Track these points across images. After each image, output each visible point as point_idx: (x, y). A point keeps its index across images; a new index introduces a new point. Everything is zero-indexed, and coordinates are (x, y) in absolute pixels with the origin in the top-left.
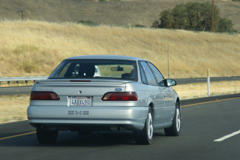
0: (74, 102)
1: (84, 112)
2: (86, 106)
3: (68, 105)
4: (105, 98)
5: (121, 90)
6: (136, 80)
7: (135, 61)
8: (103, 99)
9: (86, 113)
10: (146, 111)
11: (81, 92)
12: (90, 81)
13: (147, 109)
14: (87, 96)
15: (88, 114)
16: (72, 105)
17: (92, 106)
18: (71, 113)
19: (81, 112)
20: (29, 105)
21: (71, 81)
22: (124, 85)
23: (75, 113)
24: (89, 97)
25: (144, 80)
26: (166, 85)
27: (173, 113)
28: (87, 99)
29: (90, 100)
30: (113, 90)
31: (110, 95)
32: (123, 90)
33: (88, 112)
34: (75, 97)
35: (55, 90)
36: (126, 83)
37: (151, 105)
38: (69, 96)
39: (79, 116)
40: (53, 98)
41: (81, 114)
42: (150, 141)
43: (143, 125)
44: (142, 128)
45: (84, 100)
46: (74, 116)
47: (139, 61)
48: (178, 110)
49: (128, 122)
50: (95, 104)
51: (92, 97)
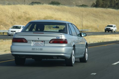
0: (35, 44)
1: (40, 49)
2: (41, 46)
3: (32, 45)
4: (51, 42)
5: (59, 38)
6: (66, 33)
7: (66, 24)
8: (50, 43)
9: (41, 49)
10: (72, 49)
11: (38, 39)
12: (43, 33)
13: (72, 48)
14: (41, 41)
15: (42, 50)
16: (34, 45)
17: (44, 46)
18: (33, 49)
19: (38, 49)
20: (11, 45)
21: (33, 33)
22: (61, 36)
23: (35, 49)
24: (42, 41)
25: (71, 33)
26: (81, 36)
27: (84, 50)
28: (42, 43)
29: (43, 43)
30: (55, 38)
31: (53, 40)
32: (60, 38)
33: (42, 49)
34: (35, 41)
35: (25, 37)
36: (62, 34)
37: (74, 46)
38: (32, 41)
39: (37, 51)
40: (24, 41)
41: (38, 50)
42: (73, 64)
43: (70, 56)
44: (70, 58)
45: (40, 43)
46: (35, 51)
47: (68, 23)
48: (86, 49)
49: (63, 55)
50: (46, 45)
51: (44, 41)
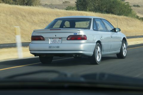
0: (52, 41)
1: (57, 46)
2: (58, 43)
4: (69, 39)
5: (77, 34)
6: (89, 28)
7: (91, 19)
8: (67, 39)
9: (58, 47)
11: (56, 36)
12: (60, 30)
13: (95, 44)
14: (59, 38)
16: (51, 43)
19: (55, 46)
21: (50, 30)
22: (79, 31)
26: (115, 31)
28: (59, 40)
29: (61, 40)
30: (72, 34)
31: (71, 37)
32: (78, 34)
34: (53, 38)
38: (50, 38)
39: (54, 49)
40: (42, 39)
41: (55, 48)
42: (99, 62)
43: (92, 53)
45: (57, 40)
46: (52, 49)
49: (81, 52)
50: (63, 42)
51: (62, 38)
